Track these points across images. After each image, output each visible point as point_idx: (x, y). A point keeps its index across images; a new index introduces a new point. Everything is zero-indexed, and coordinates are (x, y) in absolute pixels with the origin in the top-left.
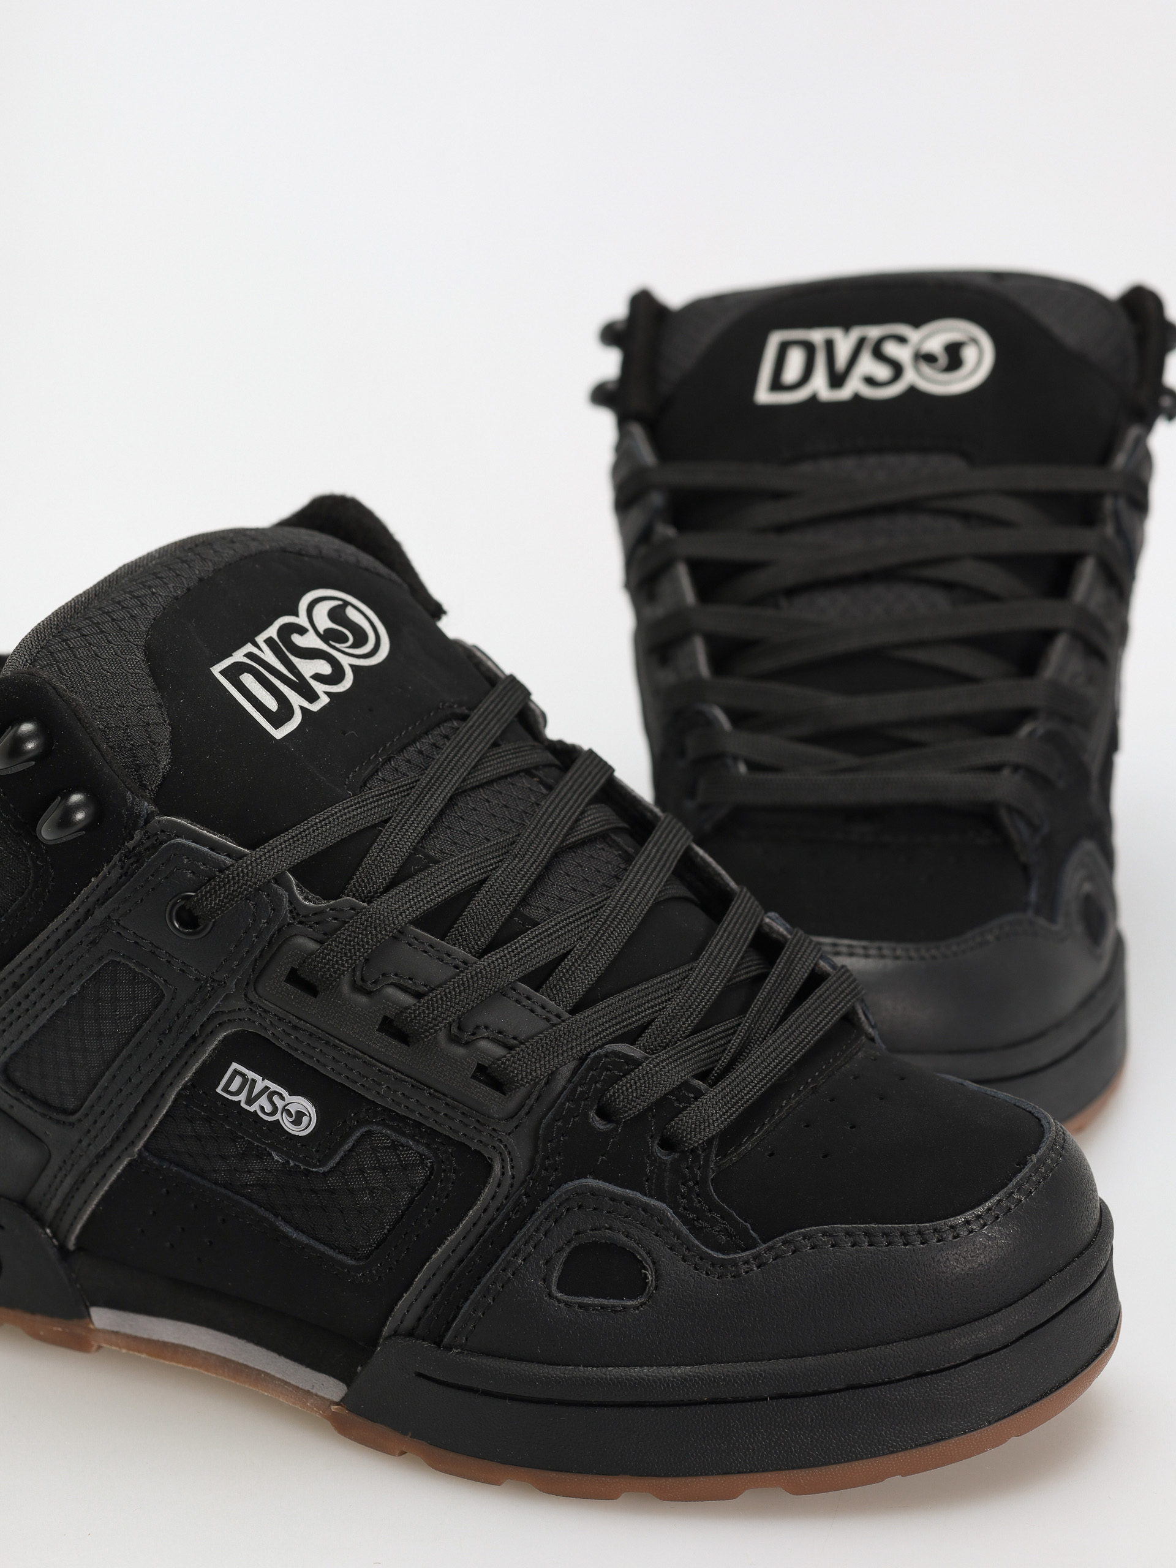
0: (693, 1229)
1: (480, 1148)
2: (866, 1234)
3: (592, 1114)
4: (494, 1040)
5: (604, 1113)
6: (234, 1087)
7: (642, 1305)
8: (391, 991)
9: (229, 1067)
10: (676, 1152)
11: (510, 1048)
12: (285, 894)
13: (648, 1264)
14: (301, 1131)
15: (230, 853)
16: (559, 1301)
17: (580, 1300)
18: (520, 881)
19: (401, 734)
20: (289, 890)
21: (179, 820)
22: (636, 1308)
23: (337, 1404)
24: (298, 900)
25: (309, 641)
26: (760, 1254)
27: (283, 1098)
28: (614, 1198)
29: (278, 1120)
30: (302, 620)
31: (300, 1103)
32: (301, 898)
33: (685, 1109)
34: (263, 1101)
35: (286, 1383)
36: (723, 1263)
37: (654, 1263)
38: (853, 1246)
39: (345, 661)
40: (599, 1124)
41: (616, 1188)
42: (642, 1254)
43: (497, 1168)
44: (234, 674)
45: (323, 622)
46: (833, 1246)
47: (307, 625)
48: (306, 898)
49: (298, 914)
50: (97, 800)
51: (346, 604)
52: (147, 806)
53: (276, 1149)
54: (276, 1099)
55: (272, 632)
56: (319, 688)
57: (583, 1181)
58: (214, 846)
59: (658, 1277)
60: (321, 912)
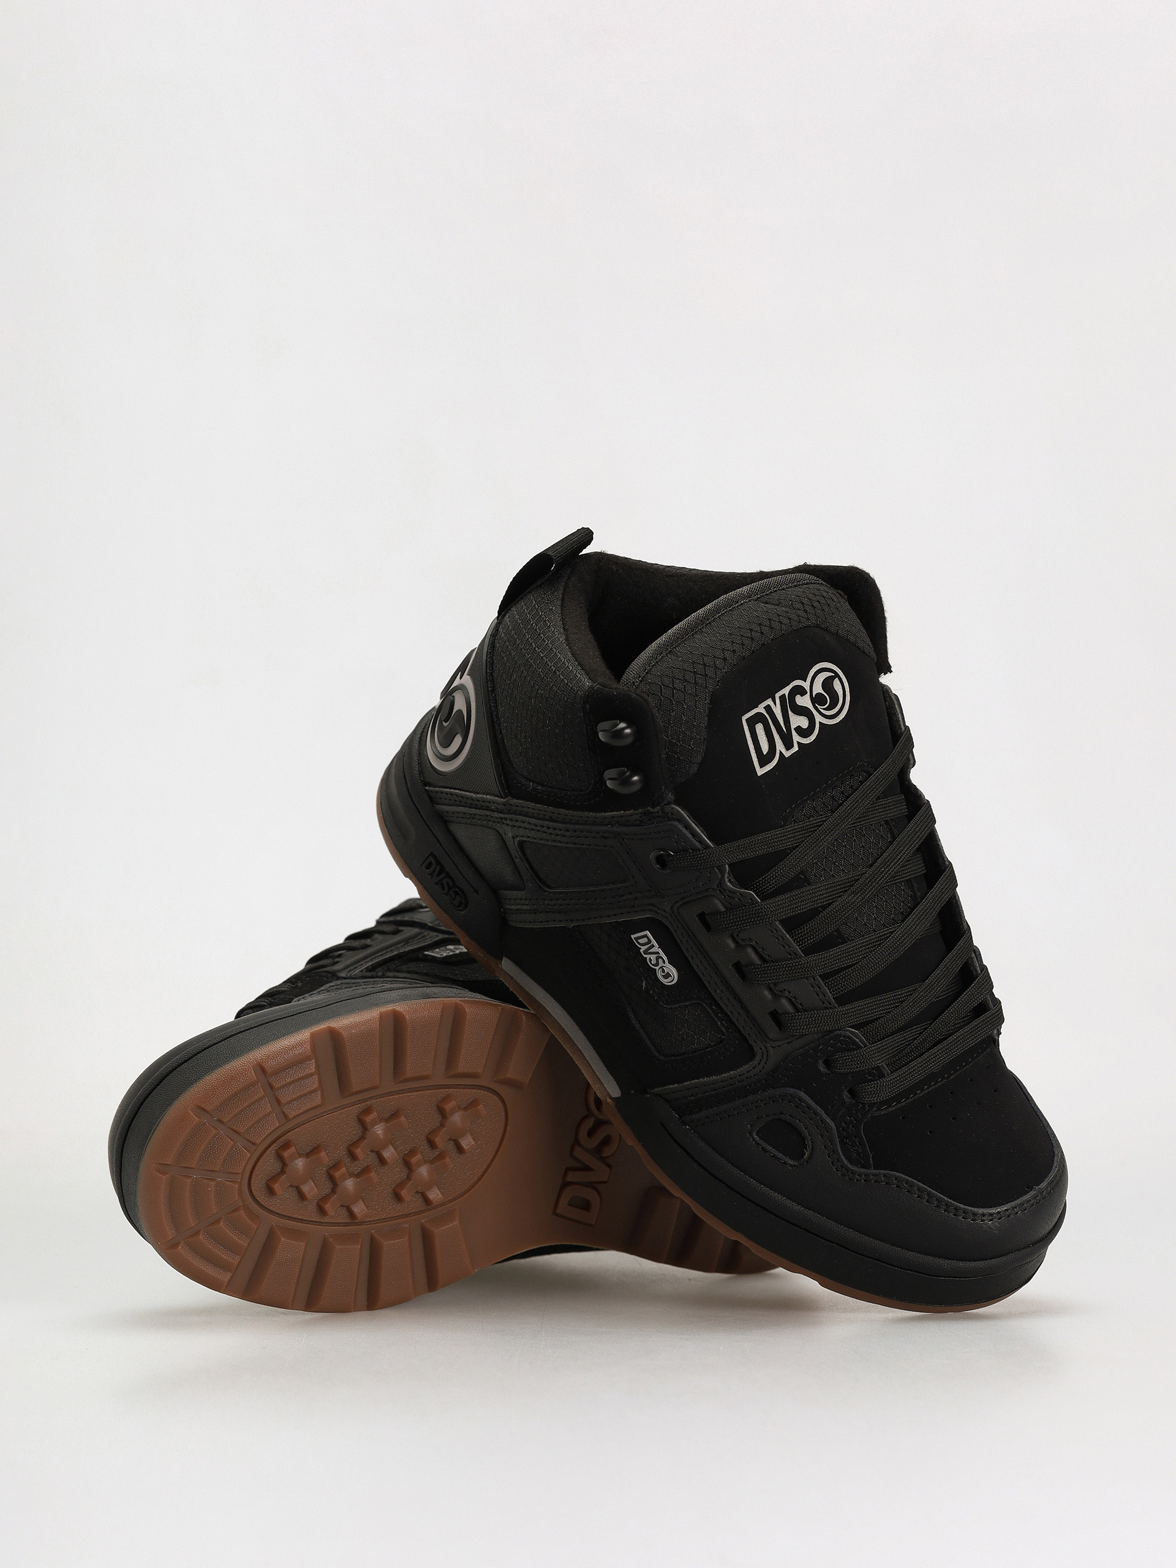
0: (841, 1142)
1: (753, 1044)
2: (928, 1194)
3: (820, 1062)
4: (790, 1000)
5: (827, 1063)
6: (641, 941)
7: (795, 1166)
8: (750, 950)
9: (644, 931)
10: (854, 1100)
11: (797, 1010)
12: (720, 876)
13: (809, 1148)
14: (665, 981)
15: (701, 841)
16: (754, 1140)
17: (765, 1145)
18: (848, 912)
19: (827, 783)
20: (723, 873)
21: (683, 812)
22: (791, 1165)
23: (611, 1098)
24: (725, 880)
25: (804, 701)
26: (869, 1175)
27: (664, 962)
28: (809, 1107)
29: (656, 969)
30: (806, 685)
31: (674, 972)
32: (727, 880)
33: (871, 1080)
34: (653, 957)
35: (590, 1065)
36: (848, 1170)
37: (812, 1149)
38: (918, 1197)
39: (819, 719)
40: (822, 1068)
41: (813, 1103)
42: (808, 1142)
43: (757, 1058)
44: (752, 722)
45: (818, 689)
46: (908, 1191)
47: (808, 689)
48: (730, 881)
49: (721, 886)
50: (646, 781)
51: (837, 675)
52: (670, 796)
53: (647, 981)
54: (660, 960)
55: (786, 691)
56: (796, 738)
57: (798, 1091)
58: (694, 834)
59: (810, 1157)
60: (735, 892)
